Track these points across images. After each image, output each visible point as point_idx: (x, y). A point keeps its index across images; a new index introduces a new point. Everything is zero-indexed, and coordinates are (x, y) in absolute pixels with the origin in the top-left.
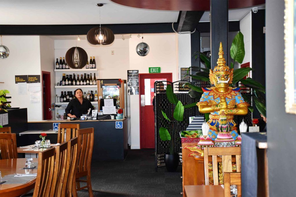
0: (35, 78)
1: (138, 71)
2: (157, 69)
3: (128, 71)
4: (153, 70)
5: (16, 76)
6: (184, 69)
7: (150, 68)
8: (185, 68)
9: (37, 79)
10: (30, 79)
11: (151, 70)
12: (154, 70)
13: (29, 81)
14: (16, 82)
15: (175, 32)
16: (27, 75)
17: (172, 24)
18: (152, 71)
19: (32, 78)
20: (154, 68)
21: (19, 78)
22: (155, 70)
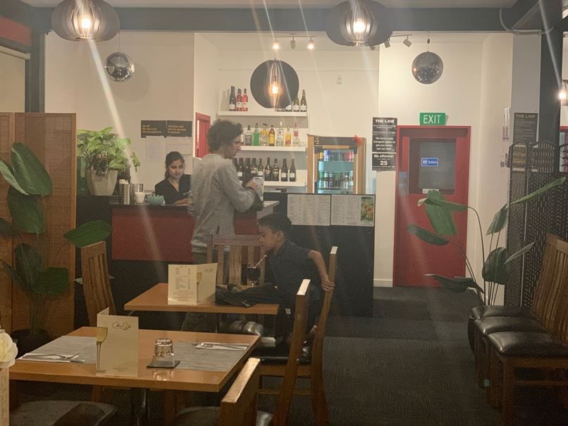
0: (182, 127)
1: (396, 120)
2: (437, 117)
3: (374, 119)
4: (429, 119)
5: (143, 123)
6: (523, 116)
7: (422, 115)
8: (525, 114)
9: (185, 130)
10: (171, 129)
11: (425, 119)
12: (431, 118)
13: (169, 132)
14: (143, 135)
15: (505, 30)
16: (165, 121)
17: (500, 11)
18: (426, 121)
19: (174, 126)
20: (431, 114)
21: (148, 126)
22: (433, 119)
